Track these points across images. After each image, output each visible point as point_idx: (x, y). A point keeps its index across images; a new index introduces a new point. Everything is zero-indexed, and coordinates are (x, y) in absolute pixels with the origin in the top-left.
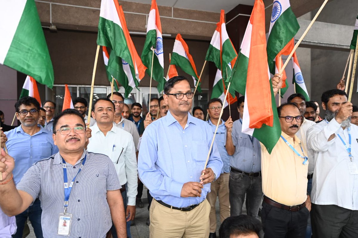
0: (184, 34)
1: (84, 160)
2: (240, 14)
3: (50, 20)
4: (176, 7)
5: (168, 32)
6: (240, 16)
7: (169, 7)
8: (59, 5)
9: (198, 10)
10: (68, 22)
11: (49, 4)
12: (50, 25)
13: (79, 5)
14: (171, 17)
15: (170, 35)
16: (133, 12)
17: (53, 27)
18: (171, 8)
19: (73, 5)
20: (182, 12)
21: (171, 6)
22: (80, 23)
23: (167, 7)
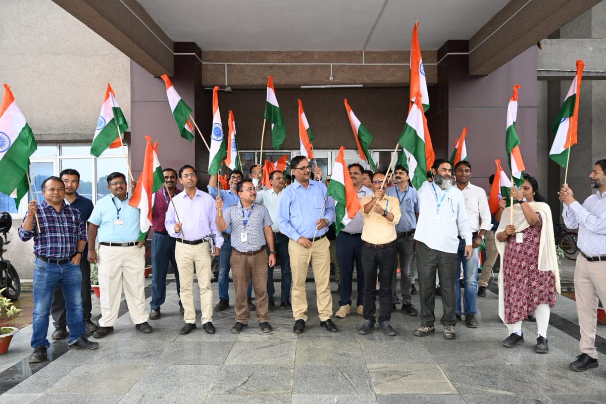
0: (378, 82)
1: (252, 207)
2: (448, 54)
3: (225, 82)
4: (367, 50)
5: (358, 82)
6: (449, 55)
7: (360, 51)
8: (234, 65)
9: (397, 50)
10: (243, 82)
11: (225, 65)
12: (225, 87)
13: (254, 62)
14: (362, 63)
15: (361, 86)
16: (315, 63)
17: (229, 89)
18: (362, 52)
19: (249, 62)
20: (376, 55)
21: (361, 50)
22: (256, 83)
23: (357, 51)
